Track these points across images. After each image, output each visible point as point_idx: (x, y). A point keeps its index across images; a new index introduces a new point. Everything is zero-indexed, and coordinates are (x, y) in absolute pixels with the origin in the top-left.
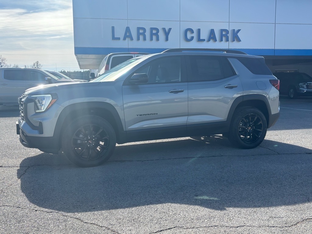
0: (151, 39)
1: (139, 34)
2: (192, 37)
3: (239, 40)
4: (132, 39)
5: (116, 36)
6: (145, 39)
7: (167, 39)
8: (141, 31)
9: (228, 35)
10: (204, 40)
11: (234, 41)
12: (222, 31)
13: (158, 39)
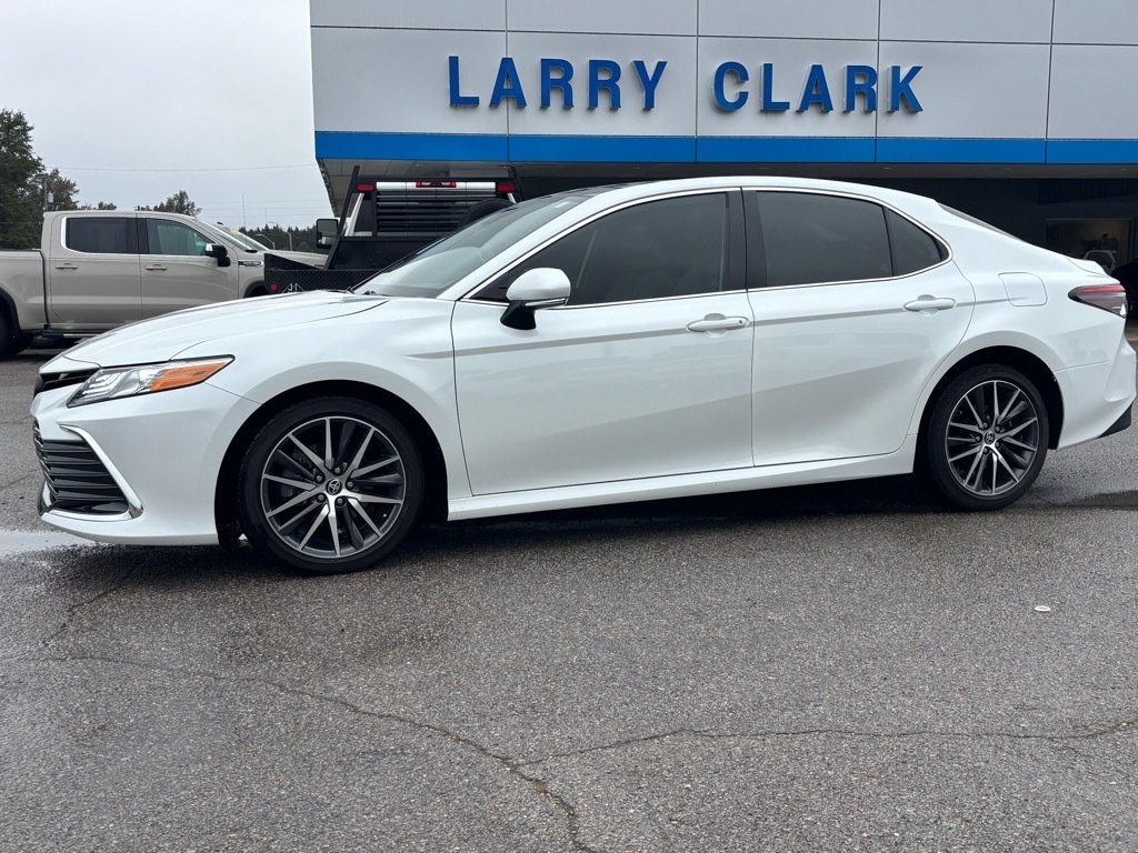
0: (593, 105)
1: (547, 87)
2: (741, 93)
3: (913, 107)
4: (521, 103)
5: (462, 94)
6: (568, 103)
7: (649, 105)
8: (554, 76)
9: (874, 87)
10: (785, 106)
11: (894, 108)
12: (853, 71)
13: (615, 106)
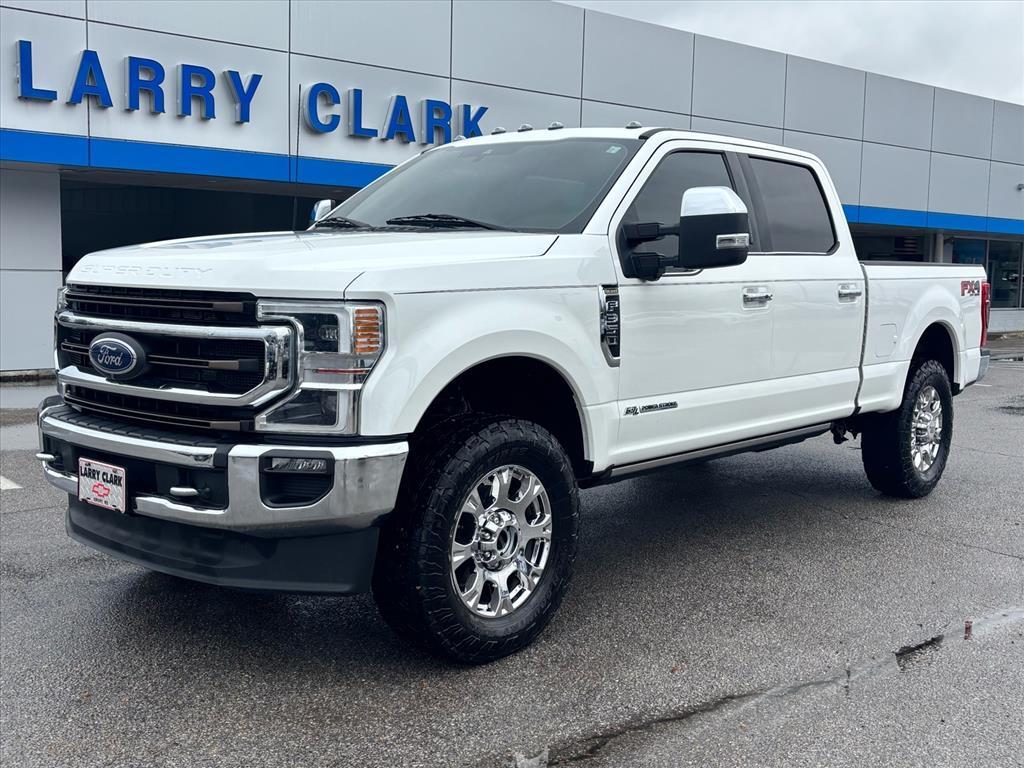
1: (135, 87)
2: (334, 116)
4: (103, 101)
5: (37, 85)
6: (158, 108)
7: (244, 117)
8: (142, 77)
9: (448, 123)
10: (374, 133)
12: (433, 107)
13: (209, 114)
